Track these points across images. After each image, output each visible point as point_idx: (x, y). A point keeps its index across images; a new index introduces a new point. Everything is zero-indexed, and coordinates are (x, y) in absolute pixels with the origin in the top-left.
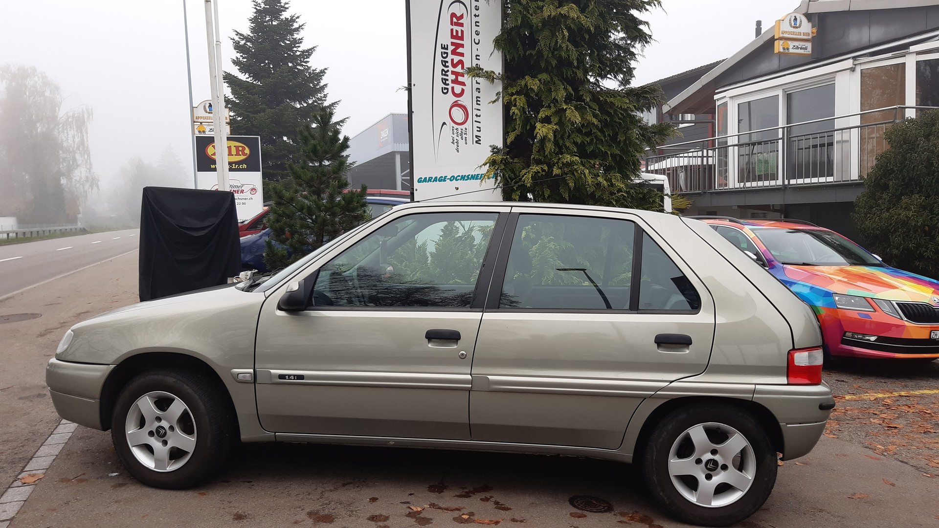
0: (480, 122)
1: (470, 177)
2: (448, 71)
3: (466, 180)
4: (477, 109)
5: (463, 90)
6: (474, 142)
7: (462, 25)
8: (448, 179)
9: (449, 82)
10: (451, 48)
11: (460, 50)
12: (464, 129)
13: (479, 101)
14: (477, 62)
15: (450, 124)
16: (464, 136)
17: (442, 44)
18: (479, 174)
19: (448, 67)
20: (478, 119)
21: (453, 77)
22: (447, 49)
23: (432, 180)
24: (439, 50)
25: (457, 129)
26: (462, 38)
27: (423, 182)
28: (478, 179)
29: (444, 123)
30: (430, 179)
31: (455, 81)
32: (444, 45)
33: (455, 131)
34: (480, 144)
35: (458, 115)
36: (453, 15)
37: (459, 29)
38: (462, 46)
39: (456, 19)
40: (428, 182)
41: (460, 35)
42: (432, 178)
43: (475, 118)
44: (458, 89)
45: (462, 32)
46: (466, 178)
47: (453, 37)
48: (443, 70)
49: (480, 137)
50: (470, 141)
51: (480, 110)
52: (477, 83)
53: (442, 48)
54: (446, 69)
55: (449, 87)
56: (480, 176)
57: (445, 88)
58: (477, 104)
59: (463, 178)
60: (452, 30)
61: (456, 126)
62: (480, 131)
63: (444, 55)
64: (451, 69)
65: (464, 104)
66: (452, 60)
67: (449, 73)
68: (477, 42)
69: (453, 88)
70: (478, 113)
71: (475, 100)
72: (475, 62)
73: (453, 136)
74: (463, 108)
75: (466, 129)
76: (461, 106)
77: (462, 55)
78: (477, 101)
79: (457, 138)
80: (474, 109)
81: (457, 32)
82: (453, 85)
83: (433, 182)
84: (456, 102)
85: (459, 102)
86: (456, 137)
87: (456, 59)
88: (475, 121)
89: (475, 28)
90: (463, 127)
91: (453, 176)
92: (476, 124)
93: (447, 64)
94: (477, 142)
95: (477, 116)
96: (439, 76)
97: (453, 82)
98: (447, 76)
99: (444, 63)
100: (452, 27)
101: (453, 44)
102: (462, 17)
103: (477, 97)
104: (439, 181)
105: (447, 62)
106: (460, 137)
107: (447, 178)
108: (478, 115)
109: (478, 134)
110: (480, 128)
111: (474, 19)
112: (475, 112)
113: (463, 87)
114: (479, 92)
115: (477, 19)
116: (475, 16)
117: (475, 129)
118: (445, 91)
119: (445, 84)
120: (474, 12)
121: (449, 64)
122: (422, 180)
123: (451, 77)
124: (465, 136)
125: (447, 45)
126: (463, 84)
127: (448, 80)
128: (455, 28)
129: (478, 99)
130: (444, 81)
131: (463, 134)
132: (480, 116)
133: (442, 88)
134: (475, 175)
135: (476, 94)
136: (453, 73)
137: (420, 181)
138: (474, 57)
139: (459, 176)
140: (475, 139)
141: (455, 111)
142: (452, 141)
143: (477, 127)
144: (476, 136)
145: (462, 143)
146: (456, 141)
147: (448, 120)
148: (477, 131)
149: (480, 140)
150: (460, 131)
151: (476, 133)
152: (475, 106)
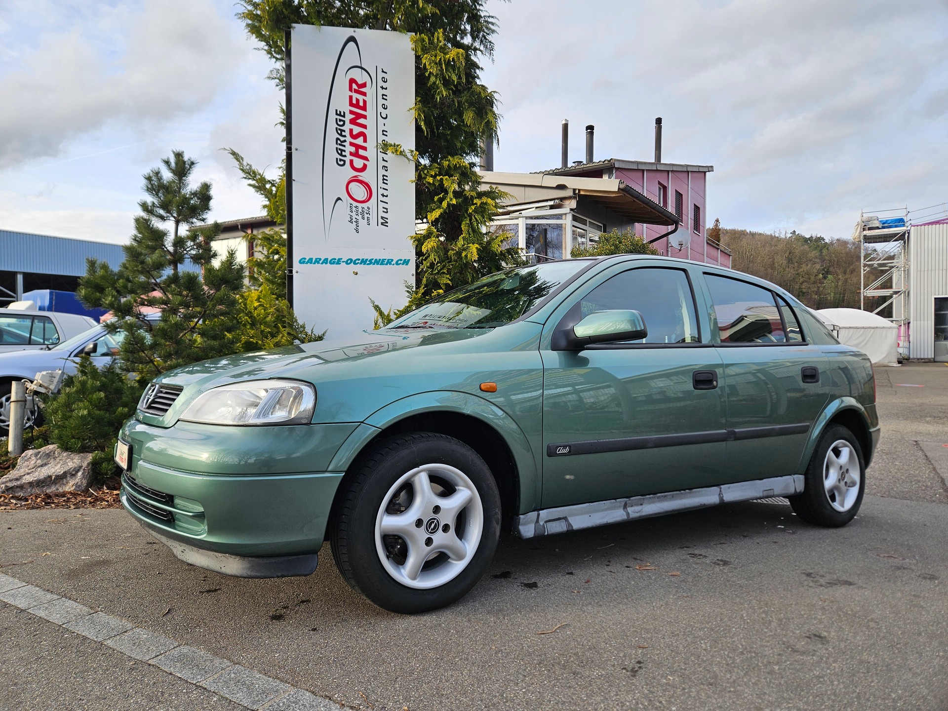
0: (387, 203)
1: (373, 261)
2: (345, 141)
3: (368, 264)
4: (383, 189)
5: (365, 167)
6: (380, 224)
7: (364, 94)
8: (343, 262)
9: (347, 153)
10: (349, 117)
11: (361, 121)
12: (366, 208)
13: (387, 180)
14: (384, 138)
15: (347, 200)
16: (366, 216)
17: (336, 110)
19: (345, 136)
20: (384, 199)
21: (353, 149)
22: (344, 116)
23: (321, 262)
24: (332, 116)
25: (356, 207)
26: (364, 108)
27: (307, 263)
28: (384, 264)
29: (339, 199)
30: (317, 261)
31: (356, 155)
32: (340, 112)
33: (354, 209)
34: (387, 226)
35: (359, 191)
36: (352, 81)
37: (361, 98)
38: (365, 117)
39: (356, 86)
40: (314, 263)
41: (361, 104)
42: (320, 259)
43: (381, 198)
44: (358, 163)
45: (365, 102)
46: (368, 262)
47: (351, 104)
48: (338, 139)
49: (387, 219)
50: (373, 221)
51: (387, 190)
52: (384, 160)
53: (337, 114)
54: (342, 139)
55: (347, 159)
56: (386, 261)
57: (341, 160)
58: (384, 183)
59: (364, 262)
60: (351, 97)
61: (355, 204)
62: (387, 212)
63: (340, 123)
64: (349, 139)
65: (366, 180)
66: (351, 131)
67: (347, 144)
68: (385, 116)
69: (351, 162)
70: (385, 193)
71: (380, 178)
72: (381, 138)
73: (351, 214)
74: (367, 185)
75: (369, 208)
76: (361, 182)
77: (365, 127)
78: (384, 179)
79: (357, 217)
80: (379, 188)
81: (358, 100)
82: (352, 158)
83: (322, 263)
84: (356, 177)
85: (360, 178)
86: (354, 216)
87: (357, 130)
88: (381, 201)
89: (381, 102)
90: (365, 205)
91: (351, 260)
92: (381, 205)
93: (343, 133)
94: (382, 224)
95: (383, 195)
96: (331, 145)
97: (351, 154)
98: (344, 146)
99: (341, 132)
100: (351, 94)
101: (351, 112)
102: (364, 85)
103: (383, 176)
104: (331, 263)
105: (344, 131)
106: (360, 216)
107: (342, 260)
108: (385, 194)
109: (385, 215)
110: (387, 209)
111: (381, 92)
112: (381, 191)
113: (366, 162)
114: (387, 171)
115: (384, 92)
116: (382, 88)
117: (381, 210)
118: (341, 163)
119: (341, 155)
120: (380, 83)
121: (347, 133)
122: (306, 260)
123: (349, 149)
124: (368, 215)
125: (344, 113)
126: (366, 159)
127: (345, 151)
128: (355, 96)
129: (385, 177)
130: (341, 152)
131: (365, 213)
132: (387, 196)
133: (337, 159)
134: (380, 260)
135: (382, 172)
136: (352, 144)
137: (302, 261)
138: (380, 133)
139: (359, 260)
140: (381, 221)
141: (354, 186)
142: (349, 220)
143: (383, 208)
144: (382, 218)
145: (362, 223)
146: (355, 220)
147: (344, 196)
148: (383, 212)
149: (387, 223)
150: (360, 210)
151: (381, 214)
152: (381, 184)
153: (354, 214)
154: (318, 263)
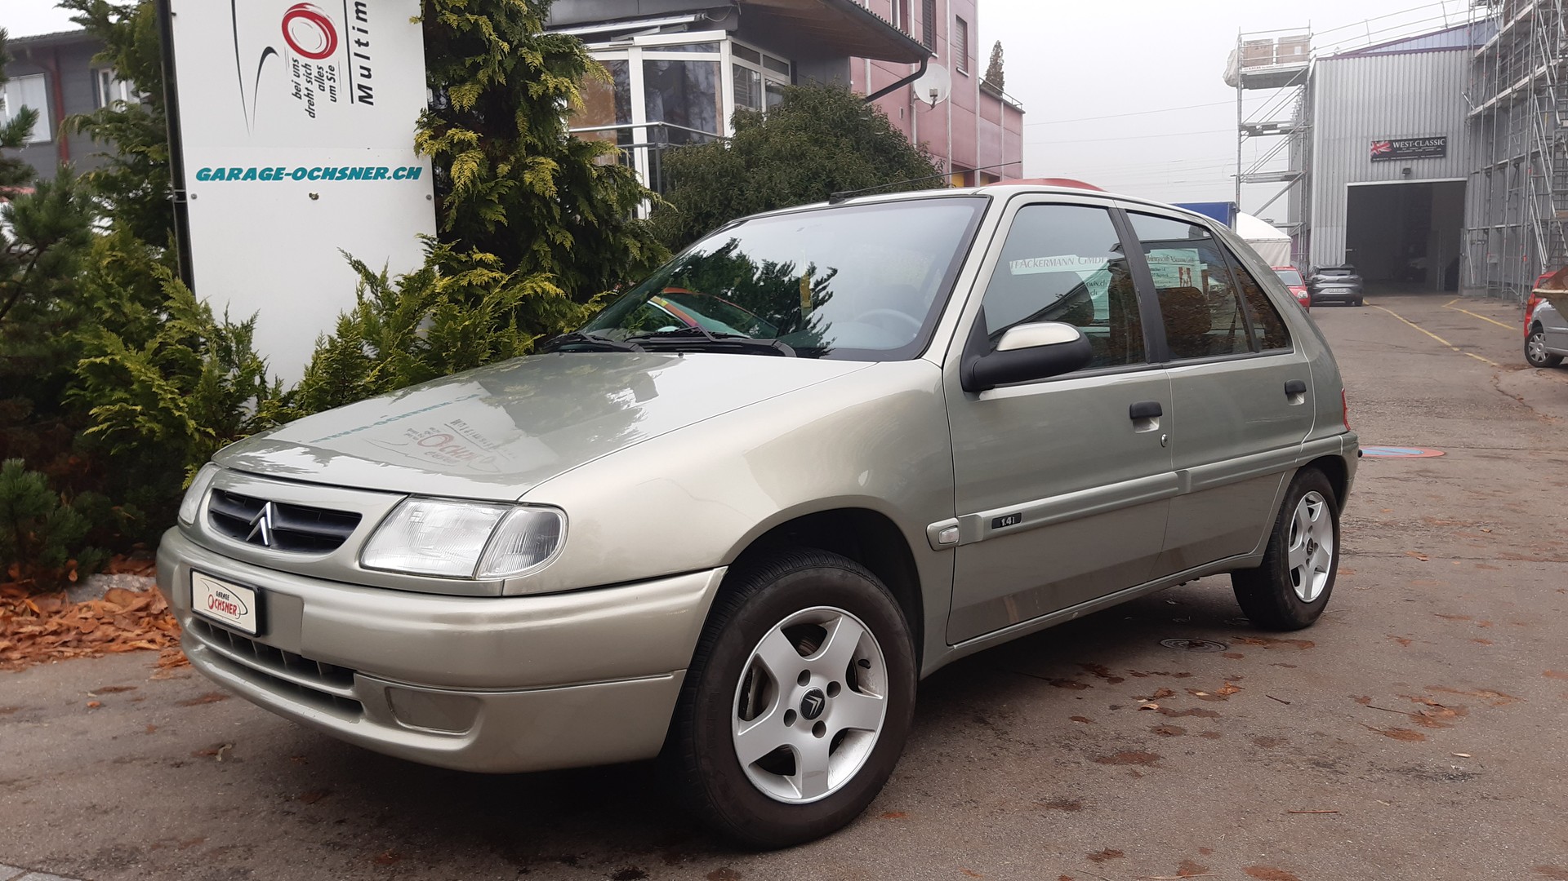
0: (368, 58)
1: (348, 172)
3: (338, 178)
4: (359, 30)
6: (356, 99)
8: (287, 175)
12: (326, 69)
13: (365, 13)
16: (327, 84)
18: (373, 169)
20: (362, 50)
23: (241, 176)
25: (306, 66)
27: (213, 179)
28: (370, 178)
29: (269, 50)
30: (235, 174)
33: (302, 71)
34: (371, 103)
35: (309, 36)
40: (229, 179)
42: (240, 171)
43: (354, 48)
46: (337, 175)
49: (370, 89)
50: (343, 93)
51: (366, 32)
56: (374, 172)
58: (358, 18)
59: (329, 174)
61: (303, 60)
62: (369, 76)
70: (363, 38)
73: (296, 79)
74: (323, 22)
78: (358, 11)
79: (309, 86)
80: (350, 28)
83: (245, 178)
86: (303, 84)
88: (356, 54)
90: (324, 63)
91: (303, 170)
92: (357, 62)
94: (361, 99)
95: (359, 42)
104: (262, 177)
107: (285, 172)
109: (365, 82)
110: (369, 70)
112: (355, 35)
117: (357, 72)
122: (212, 173)
124: (331, 83)
129: (360, 8)
131: (325, 78)
132: (367, 45)
134: (361, 169)
137: (203, 175)
139: (319, 170)
140: (358, 93)
141: (296, 24)
142: (294, 91)
143: (362, 68)
144: (360, 87)
145: (321, 98)
146: (306, 92)
147: (280, 44)
148: (362, 75)
149: (371, 97)
150: (315, 72)
151: (358, 80)
152: (353, 21)
153: (302, 81)
154: (237, 178)
